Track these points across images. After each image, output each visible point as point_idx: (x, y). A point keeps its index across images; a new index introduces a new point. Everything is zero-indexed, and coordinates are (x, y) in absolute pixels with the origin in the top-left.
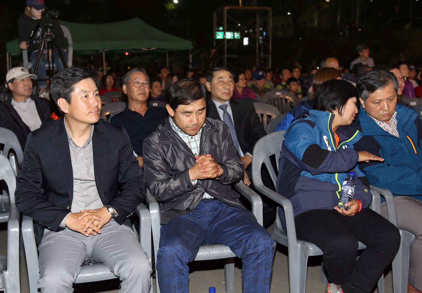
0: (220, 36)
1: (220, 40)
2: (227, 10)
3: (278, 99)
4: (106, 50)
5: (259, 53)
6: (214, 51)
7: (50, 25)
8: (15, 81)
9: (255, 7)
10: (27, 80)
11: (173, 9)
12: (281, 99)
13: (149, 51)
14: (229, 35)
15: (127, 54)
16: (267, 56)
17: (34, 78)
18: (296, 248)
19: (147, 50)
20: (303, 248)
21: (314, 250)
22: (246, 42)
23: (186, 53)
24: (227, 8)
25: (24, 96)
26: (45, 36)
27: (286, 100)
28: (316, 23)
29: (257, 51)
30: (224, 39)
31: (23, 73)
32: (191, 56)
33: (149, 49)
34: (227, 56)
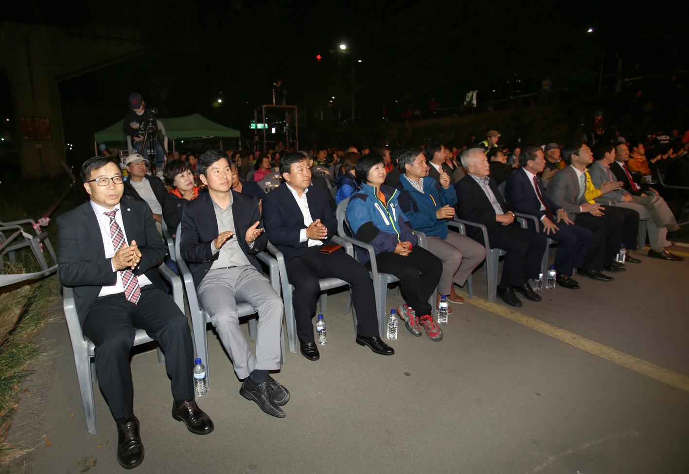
0: (253, 126)
1: (253, 129)
2: (265, 107)
3: (318, 173)
4: (175, 138)
5: (289, 139)
6: (257, 137)
7: (151, 119)
8: (131, 164)
9: (284, 105)
10: (141, 164)
11: (218, 107)
12: (321, 173)
13: (208, 138)
14: (260, 126)
15: (182, 142)
16: (295, 141)
17: (147, 162)
18: (378, 278)
19: (207, 137)
20: (383, 278)
21: (391, 278)
22: (274, 131)
23: (237, 139)
24: (264, 106)
25: (138, 176)
26: (148, 128)
27: (324, 173)
28: (322, 118)
29: (287, 137)
30: (256, 129)
31: (138, 158)
32: (240, 142)
33: (208, 137)
34: (266, 141)
